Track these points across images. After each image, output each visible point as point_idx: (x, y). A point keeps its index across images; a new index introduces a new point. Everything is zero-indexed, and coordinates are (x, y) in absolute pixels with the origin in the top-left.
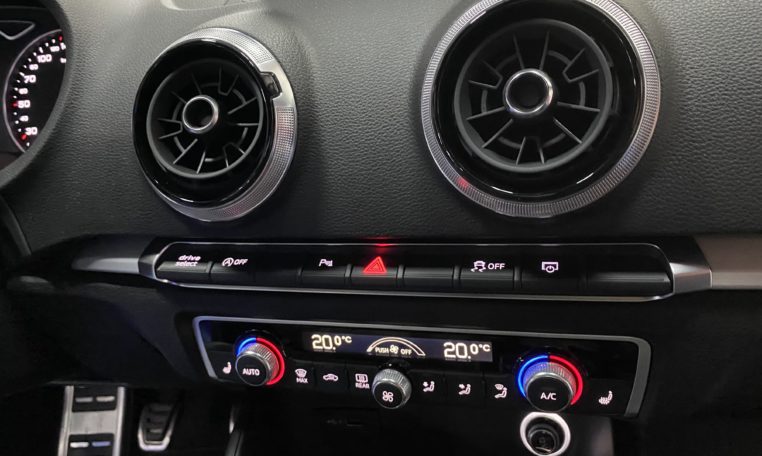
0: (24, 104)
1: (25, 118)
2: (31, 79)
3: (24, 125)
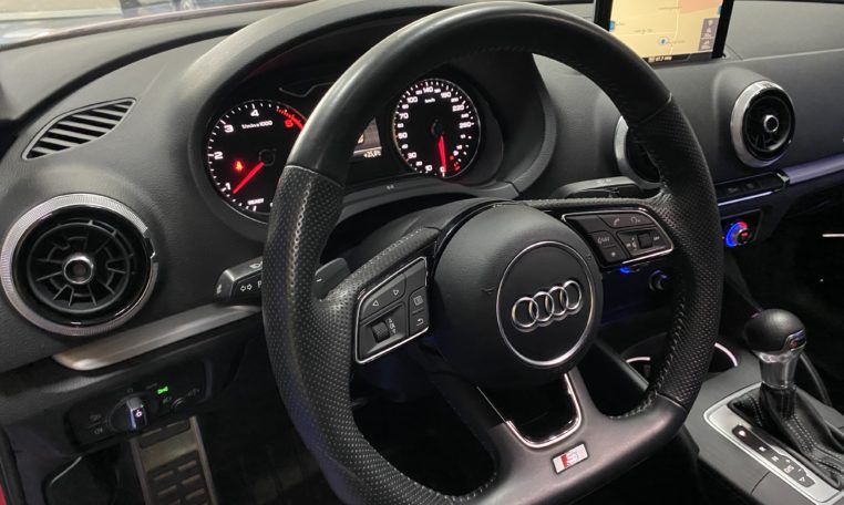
0: (403, 135)
1: (405, 146)
2: (405, 116)
3: (406, 151)
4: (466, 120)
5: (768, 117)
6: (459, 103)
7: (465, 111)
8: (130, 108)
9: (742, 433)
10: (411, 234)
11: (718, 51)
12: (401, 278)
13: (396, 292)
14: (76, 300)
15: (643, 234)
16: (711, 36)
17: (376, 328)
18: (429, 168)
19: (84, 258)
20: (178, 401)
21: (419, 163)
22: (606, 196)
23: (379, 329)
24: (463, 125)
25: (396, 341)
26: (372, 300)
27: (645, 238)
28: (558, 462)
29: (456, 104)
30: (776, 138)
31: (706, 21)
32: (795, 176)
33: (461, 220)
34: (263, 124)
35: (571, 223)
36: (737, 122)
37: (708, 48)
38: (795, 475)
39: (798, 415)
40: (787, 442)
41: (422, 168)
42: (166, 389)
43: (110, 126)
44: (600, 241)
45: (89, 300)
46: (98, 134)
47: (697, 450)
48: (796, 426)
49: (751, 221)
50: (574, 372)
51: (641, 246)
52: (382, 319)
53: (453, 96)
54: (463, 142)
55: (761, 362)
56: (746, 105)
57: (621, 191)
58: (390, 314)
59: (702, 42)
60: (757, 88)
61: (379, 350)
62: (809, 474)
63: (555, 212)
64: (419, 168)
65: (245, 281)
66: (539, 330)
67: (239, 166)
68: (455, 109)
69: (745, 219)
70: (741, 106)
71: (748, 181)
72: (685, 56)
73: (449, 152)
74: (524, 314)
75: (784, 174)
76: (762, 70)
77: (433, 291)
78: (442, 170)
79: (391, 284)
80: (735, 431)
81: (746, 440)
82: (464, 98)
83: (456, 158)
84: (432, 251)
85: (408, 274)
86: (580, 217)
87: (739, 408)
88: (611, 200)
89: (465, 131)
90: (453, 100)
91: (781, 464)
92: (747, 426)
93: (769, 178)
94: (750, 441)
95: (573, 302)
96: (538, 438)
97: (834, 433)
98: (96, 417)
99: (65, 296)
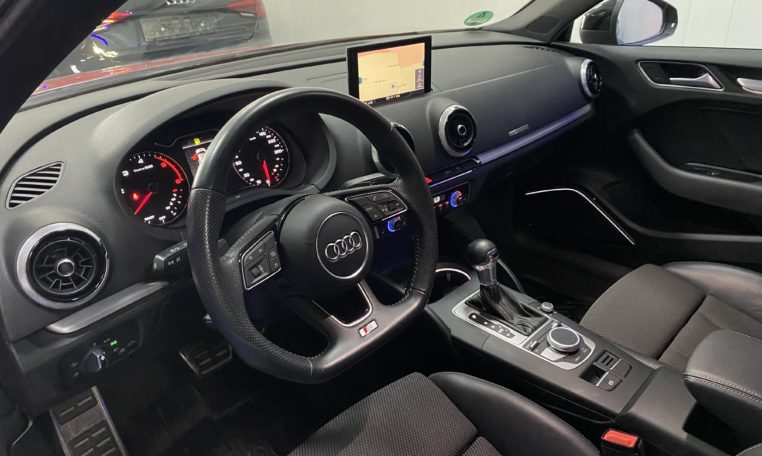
0: (239, 163)
1: (241, 170)
3: (242, 173)
4: (277, 148)
5: (460, 126)
6: (272, 138)
7: (277, 143)
8: (62, 168)
9: (474, 317)
10: (260, 220)
11: (427, 88)
12: (261, 243)
13: (260, 251)
14: (63, 287)
15: (390, 203)
16: (421, 79)
17: (253, 271)
18: (259, 182)
19: (67, 260)
20: (123, 350)
21: (252, 180)
22: (368, 185)
23: (254, 271)
24: (277, 152)
25: (264, 276)
26: (248, 256)
27: (391, 205)
28: (362, 332)
29: (270, 139)
30: (467, 138)
31: (417, 71)
32: (484, 159)
33: (289, 209)
34: (147, 167)
35: (350, 202)
36: (442, 131)
37: (421, 87)
38: (504, 333)
39: (504, 300)
40: (498, 316)
41: (254, 182)
42: (115, 342)
43: (55, 182)
44: (367, 210)
45: (71, 286)
46: (49, 187)
47: (450, 331)
48: (503, 307)
49: (464, 190)
50: (363, 282)
51: (390, 210)
52: (255, 266)
53: (268, 134)
54: (278, 163)
55: (478, 272)
56: (446, 120)
57: (378, 181)
58: (259, 263)
59: (417, 84)
60: (451, 109)
61: (257, 282)
62: (511, 330)
63: (341, 197)
64: (253, 183)
65: (169, 259)
66: (341, 260)
67: (135, 196)
68: (270, 142)
69: (458, 189)
70: (443, 121)
71: (456, 166)
72: (408, 93)
73: (270, 171)
74: (331, 252)
75: (477, 159)
76: (454, 98)
77: (280, 249)
78: (268, 182)
79: (257, 247)
80: (470, 317)
81: (477, 320)
82: (275, 134)
83: (275, 173)
84: (276, 228)
85: (265, 240)
86: (355, 198)
87: (472, 303)
88: (371, 187)
89: (279, 155)
90: (268, 137)
91: (497, 329)
92: (478, 313)
93: (469, 162)
94: (479, 320)
95: (357, 243)
96: (348, 321)
97: (524, 307)
98: (74, 365)
99: (56, 286)
